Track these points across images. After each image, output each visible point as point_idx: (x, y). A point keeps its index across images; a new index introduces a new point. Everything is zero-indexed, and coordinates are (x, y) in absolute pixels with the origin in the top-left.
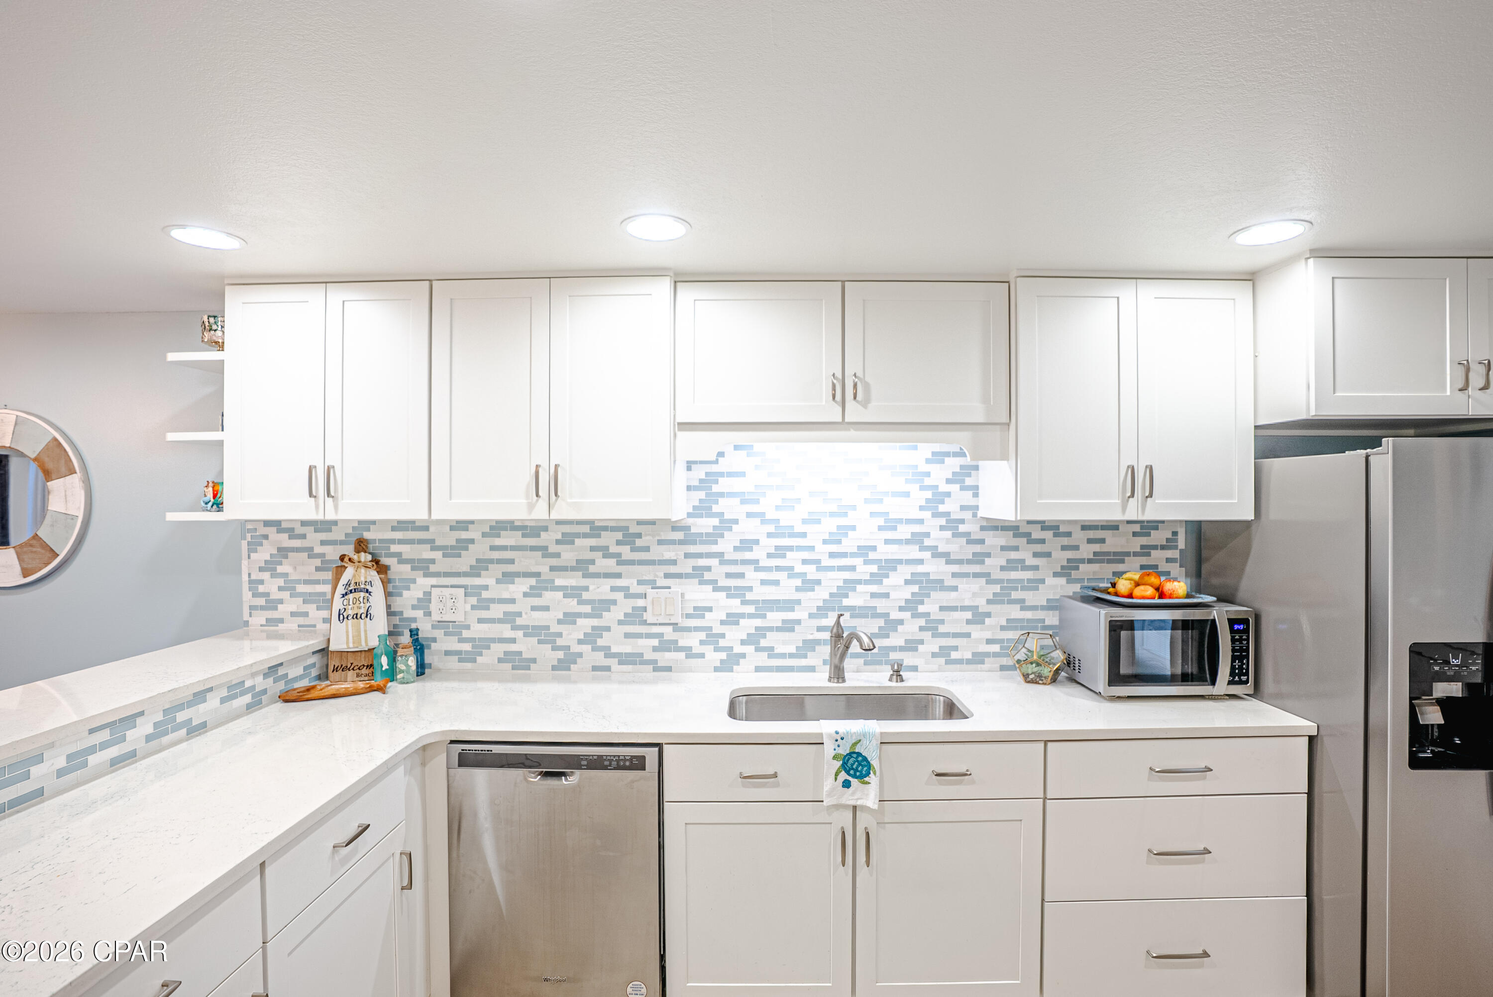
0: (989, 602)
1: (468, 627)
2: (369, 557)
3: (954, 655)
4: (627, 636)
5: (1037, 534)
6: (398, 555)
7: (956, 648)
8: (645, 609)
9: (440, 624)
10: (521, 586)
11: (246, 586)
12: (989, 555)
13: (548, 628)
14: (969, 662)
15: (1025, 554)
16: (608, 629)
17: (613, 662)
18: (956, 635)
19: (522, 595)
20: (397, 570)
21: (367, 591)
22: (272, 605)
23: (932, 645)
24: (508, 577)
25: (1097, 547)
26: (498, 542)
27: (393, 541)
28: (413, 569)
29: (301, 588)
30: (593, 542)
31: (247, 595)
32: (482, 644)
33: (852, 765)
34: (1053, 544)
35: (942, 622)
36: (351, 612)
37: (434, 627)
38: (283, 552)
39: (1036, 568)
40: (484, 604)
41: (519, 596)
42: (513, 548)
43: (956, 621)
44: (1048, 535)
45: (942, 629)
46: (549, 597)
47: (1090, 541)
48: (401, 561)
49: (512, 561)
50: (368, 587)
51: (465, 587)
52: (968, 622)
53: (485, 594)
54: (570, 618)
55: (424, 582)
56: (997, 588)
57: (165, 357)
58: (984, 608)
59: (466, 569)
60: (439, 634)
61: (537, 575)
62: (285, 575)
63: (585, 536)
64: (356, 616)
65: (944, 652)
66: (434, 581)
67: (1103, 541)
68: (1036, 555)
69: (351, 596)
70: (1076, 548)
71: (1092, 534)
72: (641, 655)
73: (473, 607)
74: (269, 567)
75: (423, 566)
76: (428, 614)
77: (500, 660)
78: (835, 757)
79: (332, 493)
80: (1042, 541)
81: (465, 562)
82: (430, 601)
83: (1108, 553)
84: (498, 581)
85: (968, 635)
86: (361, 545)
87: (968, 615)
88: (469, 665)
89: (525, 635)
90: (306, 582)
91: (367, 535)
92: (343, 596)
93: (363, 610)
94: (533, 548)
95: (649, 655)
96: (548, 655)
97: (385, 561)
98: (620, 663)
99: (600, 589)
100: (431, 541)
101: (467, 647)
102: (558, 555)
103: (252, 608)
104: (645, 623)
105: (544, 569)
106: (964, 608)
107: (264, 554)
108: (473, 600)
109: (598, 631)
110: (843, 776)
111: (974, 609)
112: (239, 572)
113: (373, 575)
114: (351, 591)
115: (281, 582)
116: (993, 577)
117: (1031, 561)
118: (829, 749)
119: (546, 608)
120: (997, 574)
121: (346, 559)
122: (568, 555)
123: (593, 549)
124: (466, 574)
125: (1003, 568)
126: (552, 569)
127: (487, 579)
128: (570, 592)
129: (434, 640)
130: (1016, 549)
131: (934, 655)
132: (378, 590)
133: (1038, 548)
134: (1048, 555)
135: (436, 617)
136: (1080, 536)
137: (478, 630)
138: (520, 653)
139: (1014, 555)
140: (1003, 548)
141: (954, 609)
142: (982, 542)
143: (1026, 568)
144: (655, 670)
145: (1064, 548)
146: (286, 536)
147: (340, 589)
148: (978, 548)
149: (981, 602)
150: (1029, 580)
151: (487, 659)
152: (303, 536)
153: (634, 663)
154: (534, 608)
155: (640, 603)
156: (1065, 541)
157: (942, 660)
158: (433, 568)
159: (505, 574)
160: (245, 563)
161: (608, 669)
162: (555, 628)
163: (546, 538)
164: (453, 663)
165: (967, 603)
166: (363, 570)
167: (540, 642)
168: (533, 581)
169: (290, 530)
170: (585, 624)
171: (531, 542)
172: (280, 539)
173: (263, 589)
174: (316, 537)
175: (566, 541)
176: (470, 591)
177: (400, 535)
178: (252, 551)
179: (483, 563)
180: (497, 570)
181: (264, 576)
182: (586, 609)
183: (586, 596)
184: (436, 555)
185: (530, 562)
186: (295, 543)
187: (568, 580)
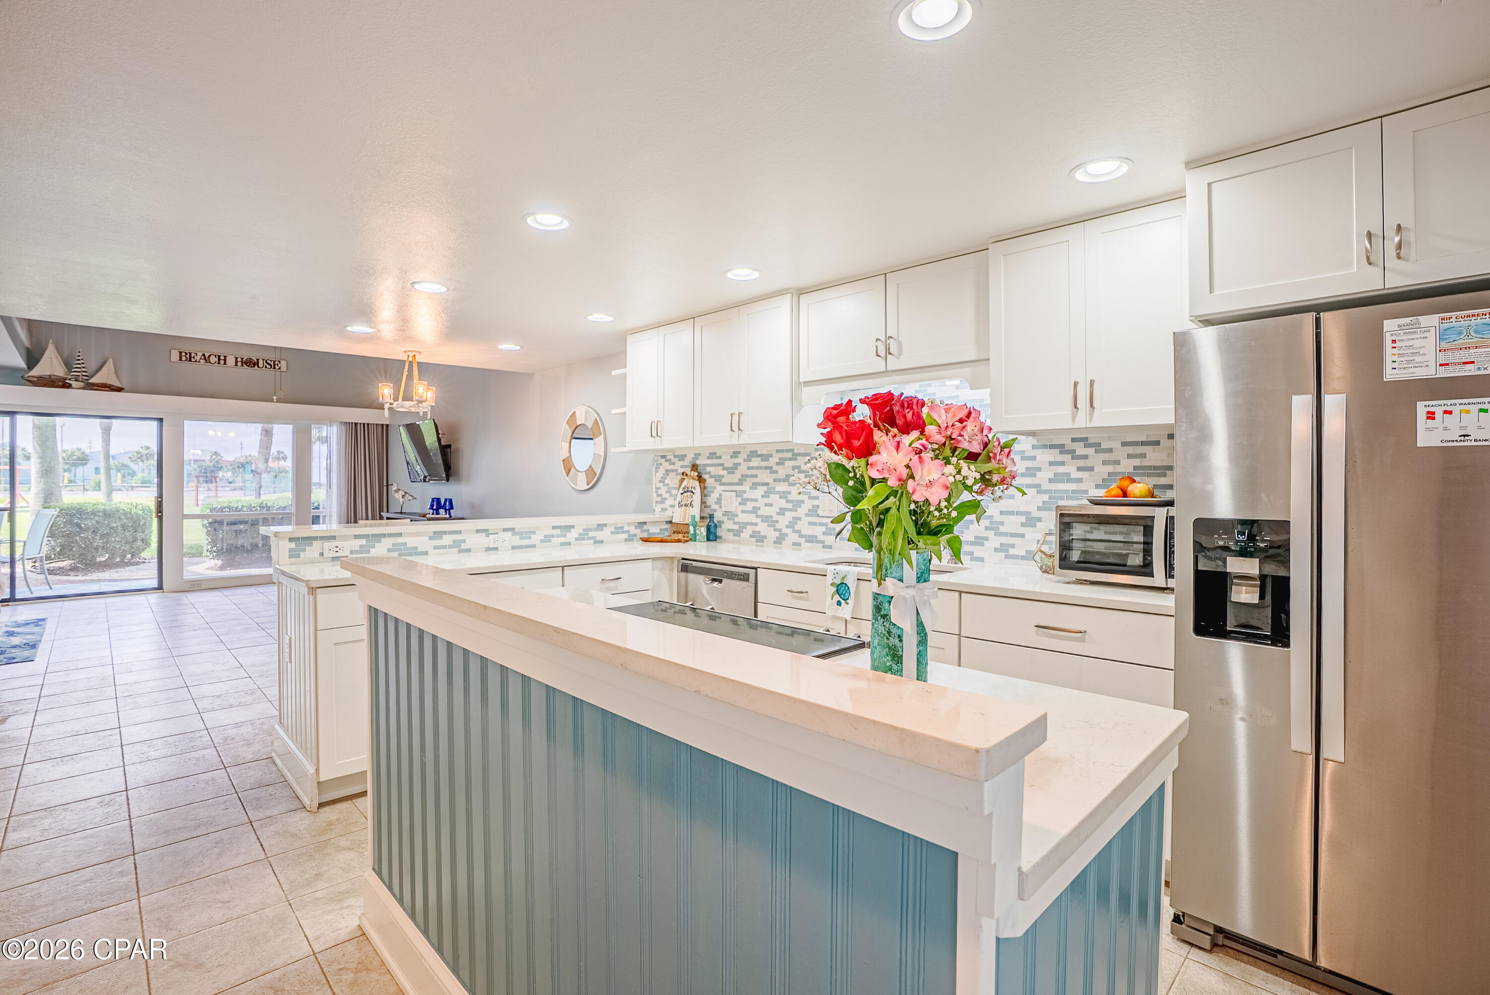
0: (1039, 509)
1: (737, 515)
2: (696, 474)
3: (1012, 551)
4: (810, 524)
5: (1080, 450)
6: (709, 473)
7: (1013, 546)
8: (818, 506)
9: (726, 513)
10: (761, 490)
11: (654, 490)
12: (1039, 469)
13: (772, 517)
14: (1023, 558)
15: (1071, 469)
16: (800, 519)
17: (802, 540)
18: (1013, 535)
19: (760, 496)
20: (710, 481)
21: (692, 492)
22: (663, 501)
23: (995, 541)
24: (754, 486)
25: (1137, 462)
26: (751, 464)
27: (707, 465)
28: (716, 481)
30: (793, 463)
31: (655, 495)
32: (743, 526)
33: (843, 591)
34: (1095, 459)
35: (1002, 523)
36: (684, 503)
37: (723, 515)
38: (667, 472)
39: (1080, 480)
40: (743, 502)
41: (759, 497)
42: (758, 468)
43: (1013, 524)
44: (1090, 451)
45: (1002, 529)
46: (774, 498)
47: (1130, 456)
48: (711, 477)
49: (756, 476)
50: (693, 490)
51: (736, 491)
52: (1023, 525)
53: (745, 496)
54: (782, 512)
55: (720, 488)
56: (1046, 497)
57: (611, 373)
58: (1036, 514)
59: (737, 481)
60: (725, 519)
61: (767, 484)
62: (668, 485)
63: (790, 459)
64: (686, 505)
65: (1003, 549)
66: (723, 488)
67: (1143, 456)
68: (1079, 469)
69: (685, 494)
70: (1117, 462)
71: (1130, 450)
72: (816, 537)
73: (740, 504)
74: (662, 481)
75: (718, 479)
76: (721, 507)
77: (751, 536)
78: (832, 585)
79: (659, 434)
80: (1086, 457)
81: (736, 477)
82: (721, 500)
83: (1149, 467)
84: (751, 488)
85: (1022, 536)
86: (694, 467)
87: (1023, 519)
88: (737, 538)
89: (762, 521)
91: (698, 462)
92: (682, 494)
93: (689, 502)
94: (766, 468)
95: (821, 537)
96: (772, 535)
97: (705, 476)
98: (806, 541)
99: (796, 493)
100: (722, 465)
101: (736, 527)
102: (776, 472)
103: (657, 502)
104: (818, 516)
105: (771, 481)
106: (1019, 513)
107: (661, 473)
108: (739, 499)
109: (796, 519)
110: (837, 598)
111: (1027, 514)
112: (652, 483)
113: (697, 484)
114: (685, 492)
115: (666, 488)
116: (1043, 488)
117: (1075, 474)
118: (829, 579)
119: (771, 505)
120: (1046, 486)
121: (685, 475)
122: (782, 472)
123: (794, 468)
124: (736, 484)
125: (1050, 481)
126: (775, 480)
127: (746, 487)
128: (782, 495)
129: (723, 522)
130: (1062, 464)
131: (996, 550)
132: (698, 491)
133: (1081, 463)
134: (1091, 469)
135: (724, 509)
136: (1121, 453)
137: (742, 518)
138: (759, 532)
139: (1061, 469)
140: (1051, 464)
141: (1011, 513)
142: (1034, 458)
143: (1070, 480)
144: (824, 547)
145: (1105, 463)
146: (668, 463)
147: (681, 491)
148: (1029, 464)
149: (1033, 509)
150: (1073, 491)
151: (746, 534)
152: (674, 464)
153: (812, 542)
154: (766, 505)
155: (816, 502)
156: (1106, 456)
157: (1002, 555)
158: (723, 480)
159: (753, 484)
160: (654, 478)
161: (799, 544)
162: (776, 518)
163: (772, 461)
164: (730, 536)
165: (1022, 509)
166: (692, 480)
167: (769, 526)
168: (765, 488)
169: (670, 460)
170: (789, 515)
171: (765, 464)
172: (666, 465)
173: (660, 492)
174: (679, 464)
175: (781, 463)
176: (738, 494)
177: (710, 462)
178: (657, 472)
179: (744, 477)
180: (750, 481)
181: (661, 485)
182: (790, 506)
183: (790, 497)
184: (725, 473)
185: (764, 476)
186: (672, 467)
187: (782, 487)
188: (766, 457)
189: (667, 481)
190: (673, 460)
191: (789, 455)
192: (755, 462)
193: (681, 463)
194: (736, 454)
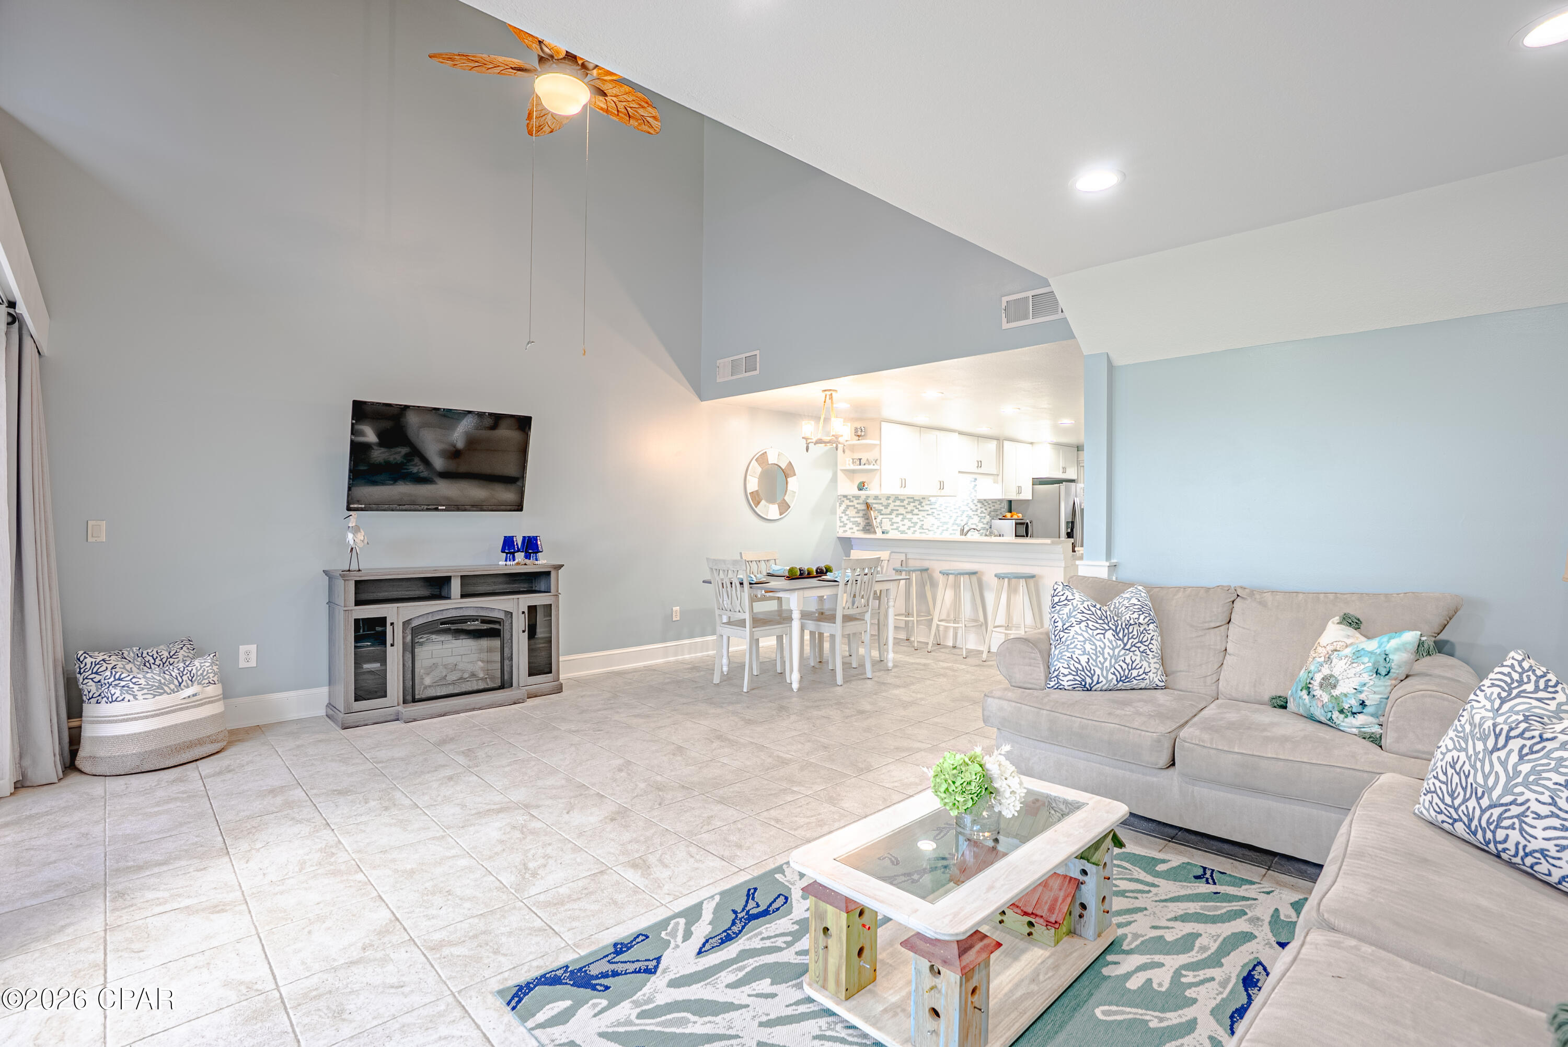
6: (875, 508)
10: (899, 518)
11: (838, 518)
22: (845, 525)
24: (897, 515)
26: (896, 504)
27: (873, 503)
28: (878, 512)
29: (852, 519)
30: (913, 504)
31: (838, 521)
38: (848, 507)
40: (892, 525)
41: (899, 521)
42: (898, 506)
46: (906, 521)
48: (875, 510)
49: (898, 510)
51: (889, 518)
53: (893, 521)
54: (909, 528)
55: (880, 517)
61: (903, 514)
63: (912, 502)
66: (882, 516)
74: (844, 512)
75: (880, 511)
76: (881, 527)
81: (888, 511)
82: (881, 523)
84: (895, 517)
90: (854, 517)
99: (915, 519)
100: (882, 503)
102: (907, 508)
104: (923, 529)
105: (904, 512)
107: (843, 507)
108: (890, 523)
115: (847, 517)
119: (905, 525)
122: (910, 508)
123: (914, 506)
124: (889, 514)
126: (906, 512)
127: (893, 516)
128: (910, 520)
152: (853, 501)
154: (902, 525)
155: (922, 523)
158: (882, 512)
160: (838, 510)
163: (906, 502)
168: (902, 516)
169: (849, 499)
170: (912, 529)
171: (902, 504)
172: (847, 502)
173: (842, 520)
174: (856, 502)
175: (909, 504)
176: (891, 520)
177: (874, 501)
178: (840, 506)
179: (892, 511)
180: (895, 512)
181: (843, 515)
182: (912, 525)
183: (913, 521)
184: (883, 508)
185: (902, 510)
186: (851, 504)
187: (909, 516)
188: (902, 501)
189: (847, 513)
190: (852, 499)
191: (912, 500)
192: (898, 503)
193: (857, 501)
194: (888, 498)
